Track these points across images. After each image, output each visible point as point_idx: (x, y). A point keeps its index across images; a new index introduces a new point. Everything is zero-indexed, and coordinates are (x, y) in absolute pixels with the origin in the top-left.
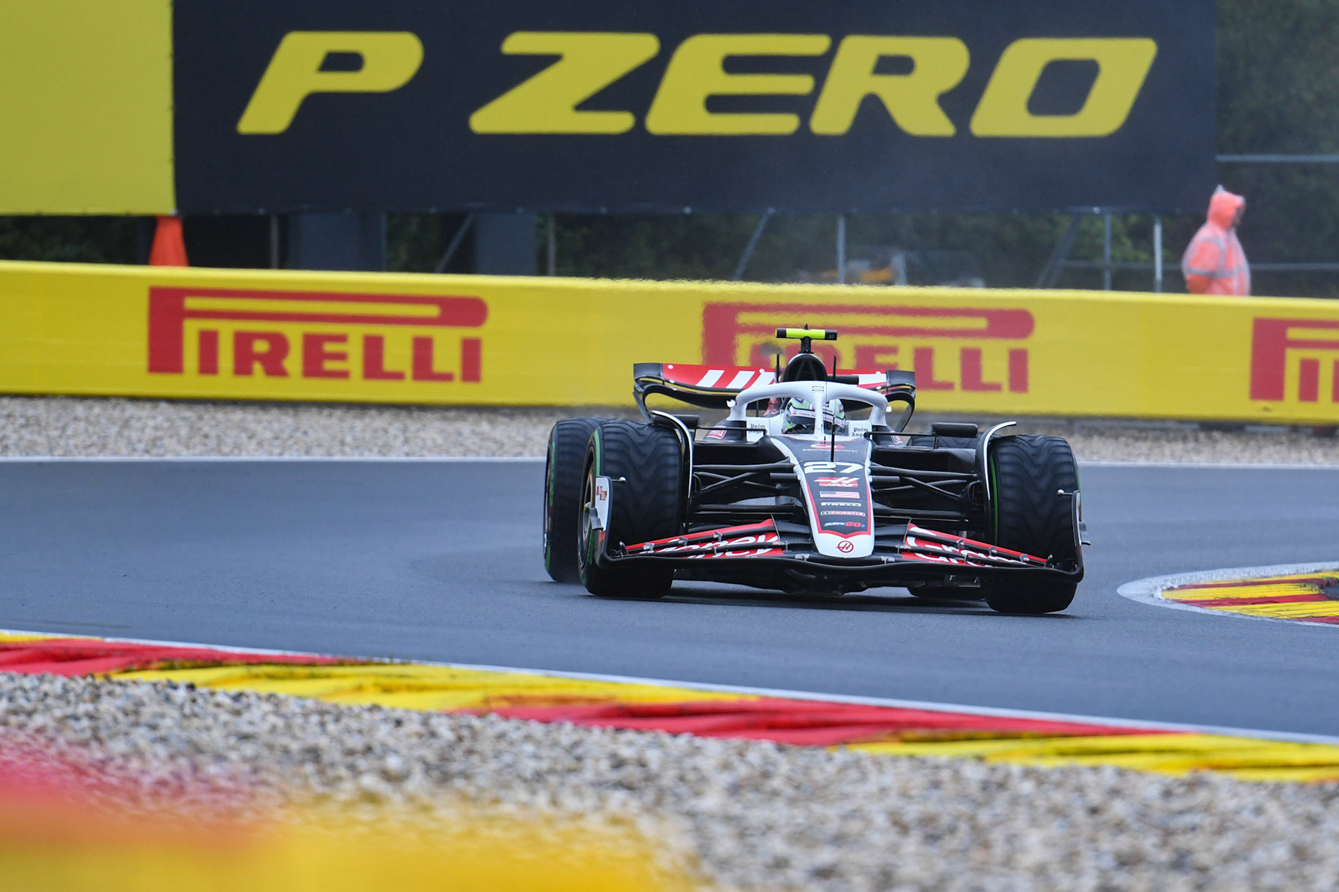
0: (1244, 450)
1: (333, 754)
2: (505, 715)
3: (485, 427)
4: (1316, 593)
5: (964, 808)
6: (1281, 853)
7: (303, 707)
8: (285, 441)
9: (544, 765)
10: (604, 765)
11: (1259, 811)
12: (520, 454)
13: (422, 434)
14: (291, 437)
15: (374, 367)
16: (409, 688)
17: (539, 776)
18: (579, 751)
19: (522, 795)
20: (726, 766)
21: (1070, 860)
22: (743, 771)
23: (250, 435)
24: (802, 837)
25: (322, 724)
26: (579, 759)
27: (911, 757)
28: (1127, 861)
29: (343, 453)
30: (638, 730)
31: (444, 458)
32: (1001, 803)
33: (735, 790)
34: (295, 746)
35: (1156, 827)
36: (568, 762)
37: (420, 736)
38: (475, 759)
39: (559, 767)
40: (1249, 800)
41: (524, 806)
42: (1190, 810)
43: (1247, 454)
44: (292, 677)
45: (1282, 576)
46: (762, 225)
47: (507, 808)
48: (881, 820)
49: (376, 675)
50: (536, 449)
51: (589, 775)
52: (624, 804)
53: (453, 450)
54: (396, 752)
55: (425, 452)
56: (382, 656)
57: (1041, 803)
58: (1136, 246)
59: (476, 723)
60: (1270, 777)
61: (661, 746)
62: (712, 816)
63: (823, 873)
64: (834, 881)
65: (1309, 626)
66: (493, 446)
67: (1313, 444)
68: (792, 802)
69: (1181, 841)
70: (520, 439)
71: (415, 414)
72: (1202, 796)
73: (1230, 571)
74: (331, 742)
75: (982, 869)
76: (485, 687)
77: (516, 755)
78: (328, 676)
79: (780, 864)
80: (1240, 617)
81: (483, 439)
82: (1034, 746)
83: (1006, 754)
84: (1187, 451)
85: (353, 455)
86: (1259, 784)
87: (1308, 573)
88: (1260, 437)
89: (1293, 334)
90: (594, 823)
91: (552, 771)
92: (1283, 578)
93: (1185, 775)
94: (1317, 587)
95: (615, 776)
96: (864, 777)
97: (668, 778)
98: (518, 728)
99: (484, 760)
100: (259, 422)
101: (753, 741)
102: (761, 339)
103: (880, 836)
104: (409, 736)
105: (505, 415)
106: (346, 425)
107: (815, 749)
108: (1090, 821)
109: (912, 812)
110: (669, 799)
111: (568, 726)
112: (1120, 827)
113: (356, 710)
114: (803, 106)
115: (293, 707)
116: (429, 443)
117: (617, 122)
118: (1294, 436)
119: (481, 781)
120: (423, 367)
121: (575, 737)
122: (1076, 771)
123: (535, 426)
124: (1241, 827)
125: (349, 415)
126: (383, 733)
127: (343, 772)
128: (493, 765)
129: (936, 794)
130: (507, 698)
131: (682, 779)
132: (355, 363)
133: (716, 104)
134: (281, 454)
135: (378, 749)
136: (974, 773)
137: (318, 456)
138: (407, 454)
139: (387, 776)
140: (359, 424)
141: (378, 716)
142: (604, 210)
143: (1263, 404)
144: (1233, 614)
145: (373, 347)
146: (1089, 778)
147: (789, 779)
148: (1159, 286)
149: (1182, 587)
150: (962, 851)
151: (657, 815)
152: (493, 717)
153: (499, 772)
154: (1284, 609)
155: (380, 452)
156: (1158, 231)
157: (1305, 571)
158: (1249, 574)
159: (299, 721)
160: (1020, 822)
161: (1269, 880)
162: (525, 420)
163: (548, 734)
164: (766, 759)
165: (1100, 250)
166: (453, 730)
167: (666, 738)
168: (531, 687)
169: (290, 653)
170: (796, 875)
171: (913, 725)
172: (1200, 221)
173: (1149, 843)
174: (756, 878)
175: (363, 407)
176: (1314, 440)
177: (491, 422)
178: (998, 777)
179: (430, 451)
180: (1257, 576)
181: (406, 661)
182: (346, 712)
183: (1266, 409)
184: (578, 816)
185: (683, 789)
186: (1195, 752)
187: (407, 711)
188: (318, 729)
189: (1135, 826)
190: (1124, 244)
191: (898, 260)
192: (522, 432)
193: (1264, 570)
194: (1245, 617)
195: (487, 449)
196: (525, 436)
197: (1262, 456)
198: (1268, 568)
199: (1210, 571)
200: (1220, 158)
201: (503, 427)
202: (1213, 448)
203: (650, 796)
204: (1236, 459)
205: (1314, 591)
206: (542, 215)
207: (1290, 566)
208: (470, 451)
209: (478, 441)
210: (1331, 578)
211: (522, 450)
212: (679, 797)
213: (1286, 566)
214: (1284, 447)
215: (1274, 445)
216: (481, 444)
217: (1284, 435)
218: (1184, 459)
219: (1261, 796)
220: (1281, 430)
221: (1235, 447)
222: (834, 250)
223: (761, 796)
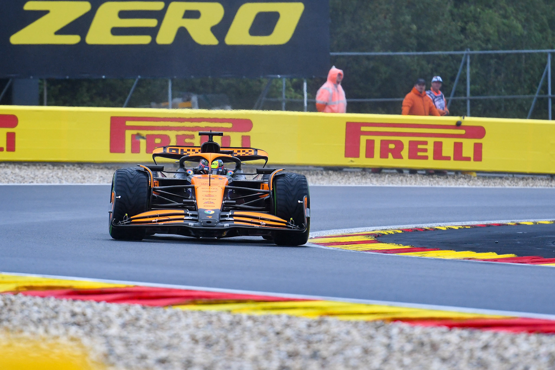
0: (342, 179)
2: (25, 294)
3: (17, 170)
5: (222, 333)
6: (358, 351)
9: (42, 316)
10: (68, 315)
11: (348, 333)
12: (32, 182)
17: (40, 321)
18: (57, 310)
19: (32, 328)
20: (120, 315)
21: (267, 355)
22: (127, 317)
24: (153, 346)
26: (57, 313)
27: (200, 311)
28: (292, 355)
30: (83, 300)
32: (238, 330)
33: (124, 326)
35: (304, 340)
36: (52, 314)
38: (12, 314)
39: (48, 316)
40: (344, 328)
41: (33, 333)
42: (319, 333)
43: (344, 181)
45: (359, 232)
46: (135, 83)
47: (26, 334)
48: (186, 338)
50: (39, 180)
51: (61, 319)
52: (77, 332)
53: (4, 181)
57: (255, 330)
58: (296, 92)
59: (13, 297)
60: (353, 318)
61: (91, 306)
62: (114, 337)
63: (162, 361)
64: (166, 364)
65: (370, 254)
66: (21, 179)
67: (372, 176)
68: (149, 331)
69: (315, 346)
70: (32, 176)
72: (324, 327)
73: (337, 230)
75: (230, 359)
76: (16, 282)
77: (30, 311)
79: (143, 357)
80: (341, 250)
81: (16, 176)
82: (253, 306)
83: (240, 309)
84: (318, 180)
86: (348, 322)
87: (370, 231)
88: (349, 173)
89: (363, 129)
90: (64, 340)
91: (46, 318)
92: (359, 233)
93: (317, 318)
94: (373, 237)
95: (73, 320)
96: (179, 320)
97: (95, 321)
98: (31, 300)
99: (16, 313)
101: (132, 304)
102: (135, 132)
103: (186, 345)
105: (25, 165)
107: (159, 308)
108: (276, 338)
109: (200, 335)
110: (96, 330)
111: (52, 299)
112: (289, 340)
114: (153, 32)
117: (73, 39)
118: (364, 173)
119: (15, 322)
121: (55, 303)
122: (271, 317)
123: (38, 170)
124: (340, 340)
128: (20, 316)
129: (210, 327)
130: (25, 287)
131: (101, 321)
133: (116, 31)
136: (226, 318)
142: (67, 77)
143: (350, 159)
144: (338, 249)
146: (276, 320)
147: (147, 321)
148: (306, 108)
149: (316, 237)
150: (221, 351)
151: (90, 336)
153: (23, 319)
154: (359, 246)
156: (305, 85)
157: (369, 231)
158: (344, 232)
160: (246, 338)
161: (352, 362)
162: (34, 168)
163: (43, 302)
164: (137, 312)
165: (281, 93)
166: (3, 301)
167: (94, 303)
168: (36, 282)
170: (150, 362)
171: (201, 297)
173: (301, 347)
174: (133, 363)
176: (372, 174)
177: (20, 169)
178: (237, 319)
180: (348, 233)
183: (352, 161)
184: (57, 337)
185: (101, 326)
186: (321, 308)
189: (296, 340)
190: (291, 91)
191: (194, 98)
192: (33, 173)
193: (351, 230)
194: (343, 250)
195: (18, 180)
196: (34, 174)
197: (350, 182)
198: (353, 229)
199: (328, 231)
200: (331, 54)
201: (24, 171)
202: (330, 178)
203: (87, 328)
204: (339, 182)
205: (373, 239)
206: (41, 79)
207: (362, 228)
208: (11, 181)
209: (14, 177)
210: (380, 233)
211: (33, 181)
212: (100, 329)
213: (360, 228)
214: (359, 177)
215: (355, 177)
216: (15, 178)
217: (359, 172)
218: (317, 183)
219: (349, 327)
220: (358, 170)
221: (339, 178)
222: (167, 94)
223: (135, 328)
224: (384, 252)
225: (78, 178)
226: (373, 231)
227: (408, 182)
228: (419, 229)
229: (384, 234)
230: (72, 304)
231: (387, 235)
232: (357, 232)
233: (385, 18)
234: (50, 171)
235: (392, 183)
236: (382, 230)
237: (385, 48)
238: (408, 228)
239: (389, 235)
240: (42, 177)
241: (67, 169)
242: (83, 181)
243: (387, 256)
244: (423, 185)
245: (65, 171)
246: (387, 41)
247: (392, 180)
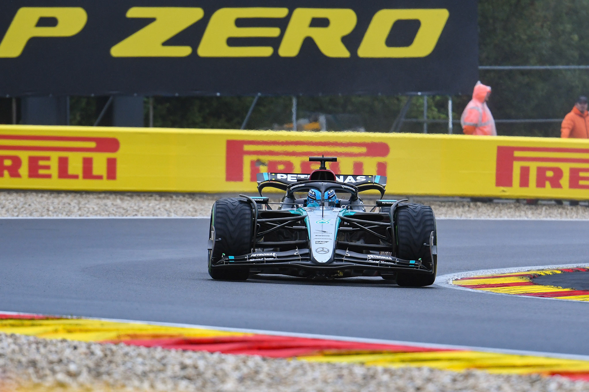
0: (492, 211)
1: (43, 363)
2: (128, 344)
3: (118, 202)
4: (528, 281)
5: (354, 388)
7: (28, 340)
8: (19, 209)
9: (147, 368)
10: (177, 368)
11: (499, 388)
12: (136, 215)
13: (87, 206)
14: (22, 207)
15: (63, 173)
16: (81, 331)
17: (145, 374)
18: (164, 361)
19: (136, 383)
20: (237, 368)
22: (245, 370)
23: (2, 206)
25: (38, 349)
26: (164, 365)
27: (329, 363)
29: (48, 215)
30: (194, 351)
31: (99, 217)
32: (372, 385)
33: (241, 380)
34: (24, 360)
36: (159, 366)
37: (86, 354)
38: (113, 366)
39: (155, 369)
40: (494, 383)
41: (137, 388)
42: (466, 388)
43: (494, 213)
44: (22, 325)
45: (511, 273)
46: (255, 101)
47: (129, 390)
49: (65, 324)
50: (144, 212)
51: (169, 373)
52: (187, 387)
53: (103, 214)
54: (74, 362)
55: (89, 214)
56: (67, 314)
57: (392, 385)
58: (439, 111)
59: (114, 347)
60: (505, 372)
61: (204, 358)
65: (525, 298)
66: (123, 211)
67: (527, 209)
68: (270, 386)
70: (136, 208)
71: (84, 196)
72: (471, 381)
73: (486, 271)
74: (42, 357)
76: (117, 330)
77: (134, 363)
78: (41, 325)
80: (491, 293)
81: (117, 208)
82: (389, 357)
83: (375, 361)
84: (465, 212)
85: (53, 216)
86: (499, 376)
87: (524, 272)
88: (501, 205)
89: (517, 154)
91: (151, 371)
92: (512, 275)
93: (463, 371)
94: (528, 279)
95: (182, 373)
96: (305, 373)
97: (209, 374)
98: (134, 350)
99: (117, 366)
100: (7, 200)
101: (250, 356)
102: (254, 158)
104: (80, 354)
105: (128, 196)
106: (50, 201)
107: (281, 359)
110: (209, 385)
111: (159, 349)
113: (54, 341)
114: (275, 42)
115: (23, 340)
116: (91, 209)
117: (184, 51)
118: (518, 204)
119: (116, 376)
120: (88, 173)
121: (163, 354)
122: (410, 370)
123: (143, 201)
125: (50, 197)
126: (68, 353)
127: (48, 372)
128: (122, 368)
129: (340, 381)
130: (129, 335)
132: (54, 171)
133: (232, 42)
134: (17, 216)
135: (65, 361)
136: (359, 371)
137: (36, 216)
138: (80, 216)
139: (70, 374)
140: (56, 201)
141: (65, 344)
142: (177, 95)
143: (502, 188)
144: (487, 292)
145: (63, 163)
146: (416, 373)
147: (268, 374)
148: (451, 130)
149: (462, 279)
152: (122, 345)
153: (125, 372)
154: (512, 289)
155: (67, 214)
156: (450, 103)
157: (523, 271)
158: (495, 272)
159: (26, 347)
162: (138, 198)
163: (149, 353)
164: (257, 365)
165: (422, 113)
166: (103, 351)
167: (207, 355)
168: (141, 330)
169: (22, 314)
171: (329, 347)
172: (470, 98)
175: (58, 192)
176: (527, 206)
177: (122, 200)
178: (371, 372)
179: (91, 214)
180: (500, 273)
181: (79, 317)
182: (49, 342)
183: (504, 191)
185: (215, 380)
186: (468, 360)
187: (80, 342)
188: (35, 351)
190: (434, 111)
191: (322, 119)
192: (137, 204)
193: (503, 270)
194: (493, 293)
195: (120, 213)
196: (138, 206)
197: (502, 215)
198: (505, 269)
199: (476, 271)
200: (480, 67)
201: (127, 202)
202: (478, 210)
203: (199, 383)
204: (489, 215)
205: (527, 280)
206: (148, 97)
207: (515, 268)
208: (112, 214)
209: (115, 209)
210: (535, 274)
211: (137, 213)
212: (214, 384)
213: (513, 268)
214: (512, 210)
215: (508, 209)
216: (117, 210)
217: (513, 204)
218: (463, 216)
219: (500, 382)
220: (511, 201)
221: (488, 210)
222: (291, 113)
223: (254, 383)
224: (539, 295)
225: (189, 211)
226: (528, 271)
227: (569, 216)
228: (581, 269)
229: (540, 274)
230: (182, 355)
231: (544, 276)
232: (509, 273)
233: (542, 26)
234: (157, 202)
235: (550, 217)
236: (539, 270)
237: (542, 62)
238: (568, 268)
239: (546, 276)
240: (147, 209)
241: (176, 200)
242: (194, 213)
243: (544, 300)
244: (585, 218)
245: (173, 202)
246: (544, 52)
247: (550, 213)
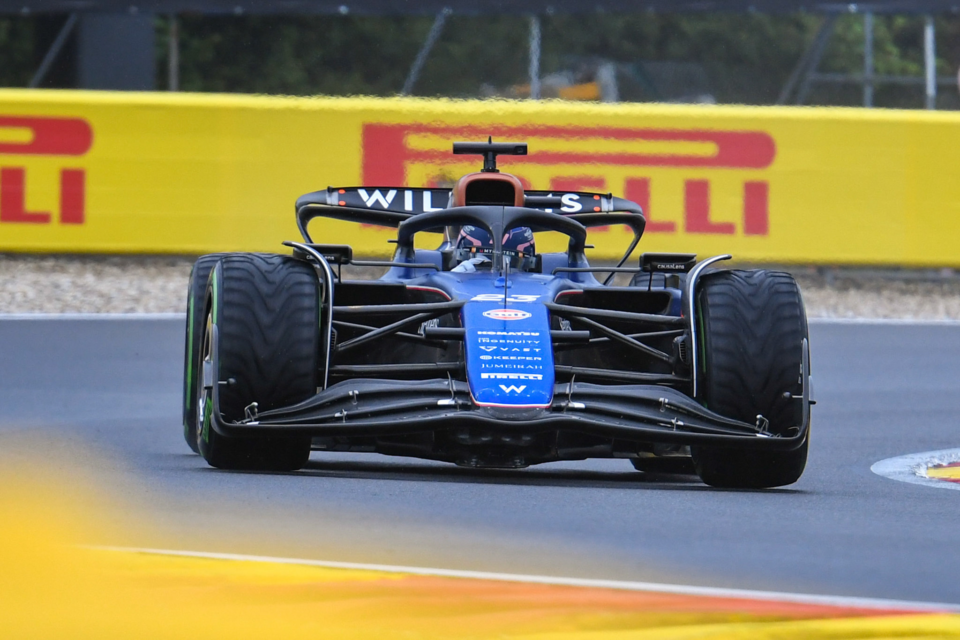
3: (89, 279)
12: (132, 310)
13: (10, 287)
31: (37, 315)
46: (437, 26)
50: (152, 304)
53: (48, 306)
55: (12, 308)
58: (904, 56)
66: (98, 301)
70: (133, 292)
81: (87, 293)
102: (434, 168)
105: (115, 265)
116: (19, 297)
120: (11, 205)
142: (238, 10)
148: (930, 102)
156: (929, 34)
162: (140, 271)
165: (859, 60)
177: (98, 274)
179: (19, 306)
190: (890, 53)
191: (607, 73)
192: (135, 283)
195: (91, 304)
196: (139, 289)
206: (164, 17)
208: (69, 306)
209: (79, 295)
211: (134, 305)
216: (83, 299)
222: (526, 61)
